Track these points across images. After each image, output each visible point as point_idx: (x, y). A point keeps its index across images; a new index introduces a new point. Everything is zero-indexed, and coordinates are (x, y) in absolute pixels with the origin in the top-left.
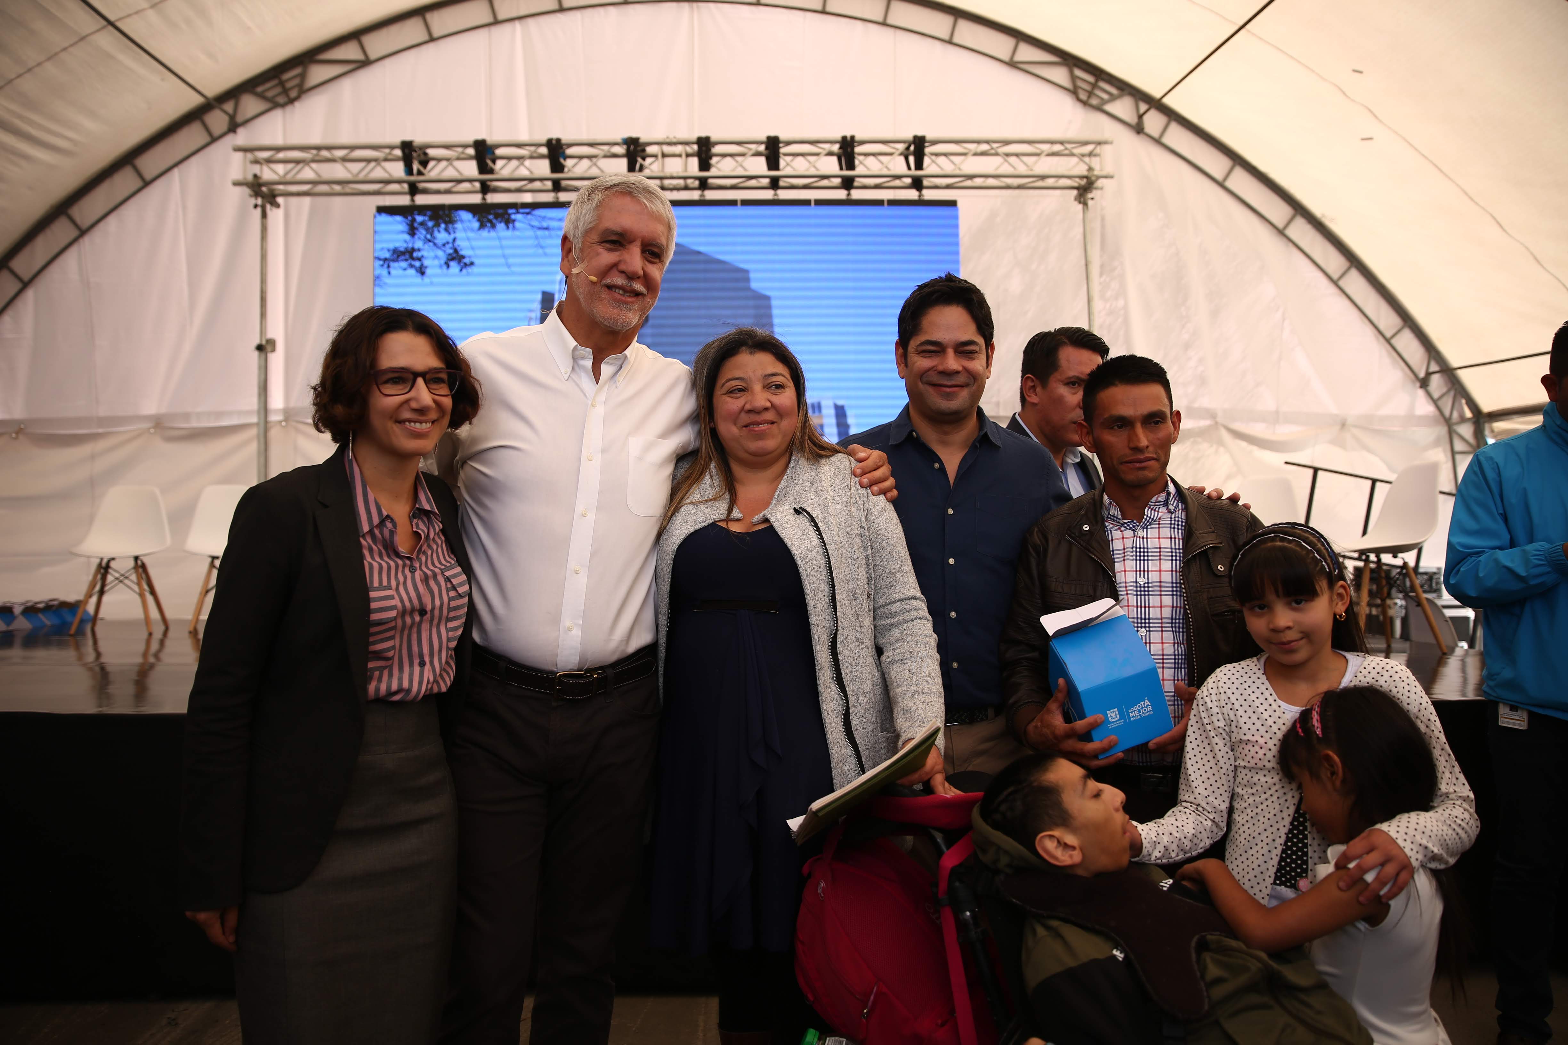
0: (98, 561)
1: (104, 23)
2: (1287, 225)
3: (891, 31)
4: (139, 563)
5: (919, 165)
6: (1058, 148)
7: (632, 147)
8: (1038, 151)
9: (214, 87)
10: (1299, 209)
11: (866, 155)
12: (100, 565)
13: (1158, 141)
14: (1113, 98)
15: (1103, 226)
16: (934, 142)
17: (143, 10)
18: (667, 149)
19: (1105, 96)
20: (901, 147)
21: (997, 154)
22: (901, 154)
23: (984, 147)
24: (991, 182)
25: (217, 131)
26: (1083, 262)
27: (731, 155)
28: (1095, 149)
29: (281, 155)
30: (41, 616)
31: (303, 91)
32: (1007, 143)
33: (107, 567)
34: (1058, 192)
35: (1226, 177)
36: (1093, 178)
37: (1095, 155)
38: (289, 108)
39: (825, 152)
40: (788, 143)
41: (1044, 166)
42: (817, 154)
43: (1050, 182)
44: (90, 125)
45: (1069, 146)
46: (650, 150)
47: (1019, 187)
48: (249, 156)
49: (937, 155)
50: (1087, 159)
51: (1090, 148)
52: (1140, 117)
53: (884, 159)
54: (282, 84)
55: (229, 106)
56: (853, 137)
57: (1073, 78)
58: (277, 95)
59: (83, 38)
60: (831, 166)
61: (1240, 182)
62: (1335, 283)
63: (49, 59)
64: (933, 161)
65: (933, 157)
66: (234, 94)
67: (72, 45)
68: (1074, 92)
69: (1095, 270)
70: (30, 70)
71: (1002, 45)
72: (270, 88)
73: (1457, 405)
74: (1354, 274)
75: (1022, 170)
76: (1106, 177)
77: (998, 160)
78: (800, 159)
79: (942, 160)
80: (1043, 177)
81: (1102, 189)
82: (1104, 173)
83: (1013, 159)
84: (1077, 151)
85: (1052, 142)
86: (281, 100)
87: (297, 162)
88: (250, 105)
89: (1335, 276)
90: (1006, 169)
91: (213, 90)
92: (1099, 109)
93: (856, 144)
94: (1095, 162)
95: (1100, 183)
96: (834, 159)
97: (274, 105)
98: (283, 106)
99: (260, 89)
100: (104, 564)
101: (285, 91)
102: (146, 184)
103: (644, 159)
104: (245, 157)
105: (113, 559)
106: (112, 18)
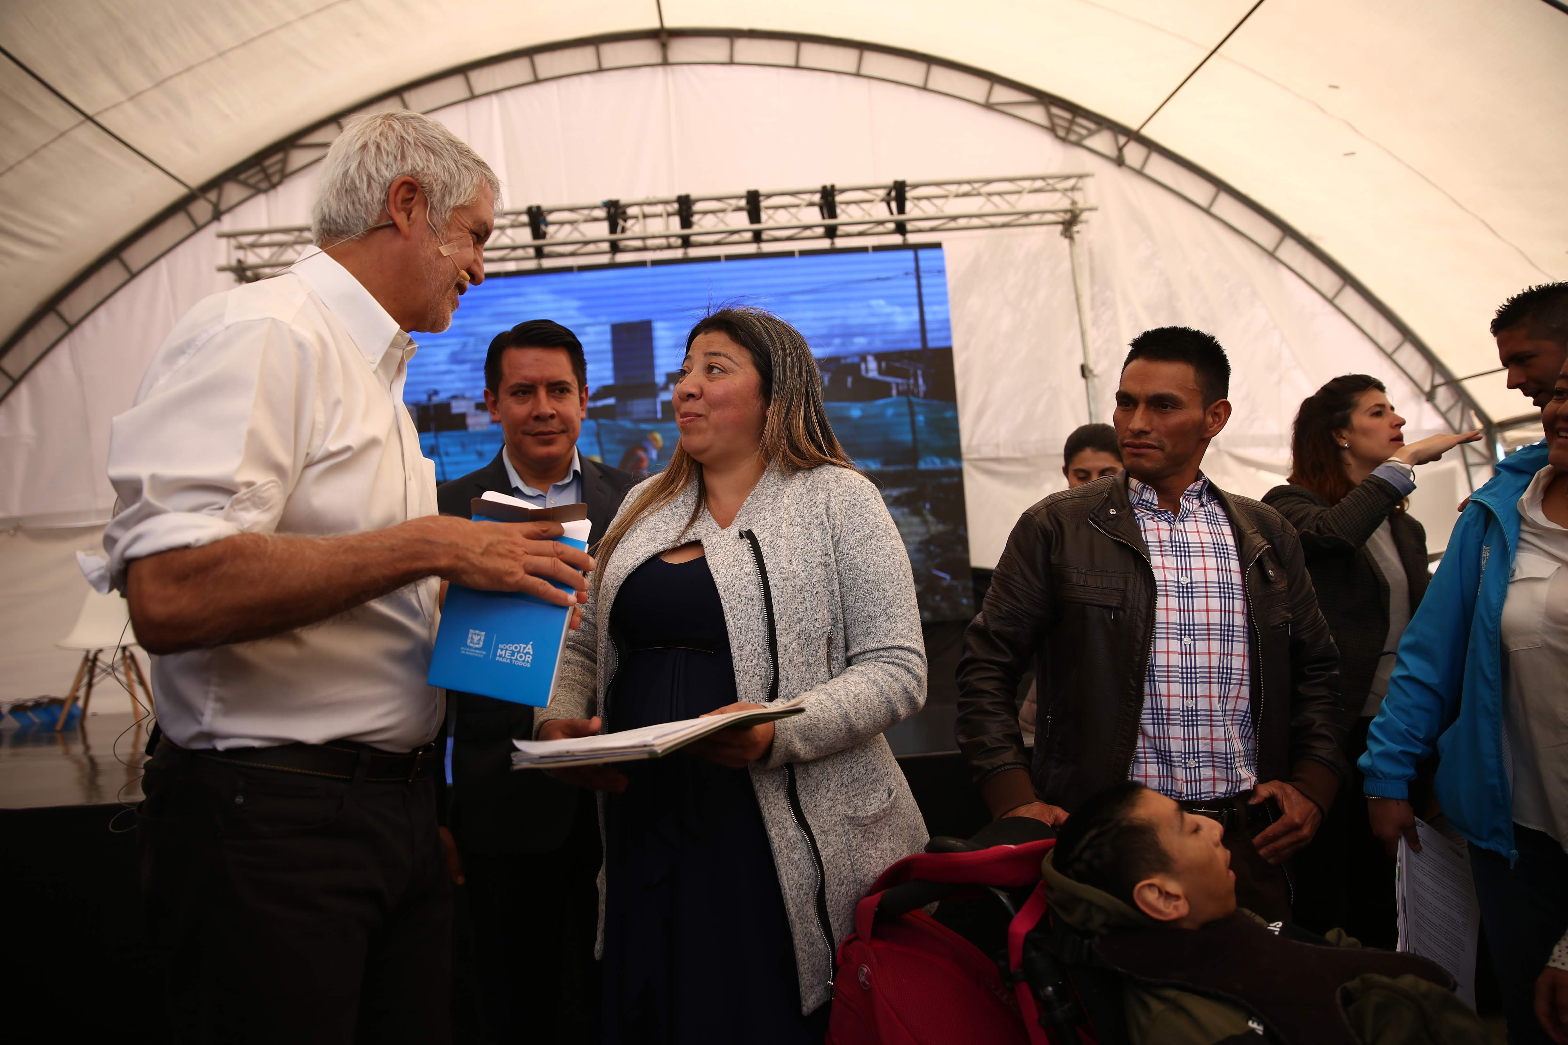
0: (84, 653)
1: (82, 118)
2: (1277, 247)
3: (864, 81)
4: (127, 653)
5: (901, 210)
6: (1039, 184)
7: (612, 210)
8: (1019, 189)
9: (197, 177)
10: (1287, 231)
11: (848, 203)
12: (86, 659)
13: (1140, 173)
14: (1091, 133)
15: (1091, 259)
16: (915, 186)
17: (120, 104)
18: (648, 210)
19: (1084, 132)
20: (882, 193)
21: (979, 194)
22: (882, 200)
23: (966, 188)
24: (975, 222)
25: (201, 219)
26: (1073, 297)
27: (713, 212)
28: (1077, 183)
29: (266, 239)
30: (30, 714)
31: (285, 176)
32: (988, 182)
33: (95, 659)
34: (1044, 229)
35: (1212, 203)
36: (1078, 212)
37: (1079, 189)
38: (272, 193)
39: (804, 203)
40: (769, 196)
41: (1027, 202)
42: (797, 206)
43: (1034, 218)
44: (73, 219)
45: (1051, 181)
46: (631, 211)
47: (1004, 225)
48: (233, 242)
49: (919, 199)
50: (1070, 194)
51: (1071, 183)
52: (1120, 150)
53: (865, 206)
54: (264, 170)
55: (213, 196)
56: (833, 187)
57: (1050, 116)
58: (260, 181)
59: (62, 134)
60: (813, 216)
61: (1226, 207)
62: (1331, 301)
63: (30, 156)
64: (916, 206)
65: (916, 202)
66: (217, 183)
67: (52, 141)
68: (1052, 129)
69: (1086, 301)
70: (11, 168)
71: (977, 88)
72: (253, 176)
73: (1466, 417)
74: (1349, 292)
75: (1005, 207)
76: (1090, 209)
77: (981, 200)
78: (781, 212)
79: (924, 204)
80: (1027, 214)
81: (1086, 222)
82: (1088, 206)
83: (995, 199)
84: (1061, 185)
85: (1033, 179)
86: (264, 185)
87: (281, 245)
88: (233, 192)
89: (1330, 295)
90: (989, 208)
91: (196, 180)
92: (1078, 144)
93: (836, 193)
94: (1078, 196)
95: (1084, 216)
96: (816, 210)
97: (257, 191)
98: (265, 191)
99: (242, 177)
100: (91, 656)
101: (268, 177)
102: (133, 276)
103: (625, 220)
104: (229, 244)
105: (101, 651)
106: (90, 112)
